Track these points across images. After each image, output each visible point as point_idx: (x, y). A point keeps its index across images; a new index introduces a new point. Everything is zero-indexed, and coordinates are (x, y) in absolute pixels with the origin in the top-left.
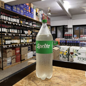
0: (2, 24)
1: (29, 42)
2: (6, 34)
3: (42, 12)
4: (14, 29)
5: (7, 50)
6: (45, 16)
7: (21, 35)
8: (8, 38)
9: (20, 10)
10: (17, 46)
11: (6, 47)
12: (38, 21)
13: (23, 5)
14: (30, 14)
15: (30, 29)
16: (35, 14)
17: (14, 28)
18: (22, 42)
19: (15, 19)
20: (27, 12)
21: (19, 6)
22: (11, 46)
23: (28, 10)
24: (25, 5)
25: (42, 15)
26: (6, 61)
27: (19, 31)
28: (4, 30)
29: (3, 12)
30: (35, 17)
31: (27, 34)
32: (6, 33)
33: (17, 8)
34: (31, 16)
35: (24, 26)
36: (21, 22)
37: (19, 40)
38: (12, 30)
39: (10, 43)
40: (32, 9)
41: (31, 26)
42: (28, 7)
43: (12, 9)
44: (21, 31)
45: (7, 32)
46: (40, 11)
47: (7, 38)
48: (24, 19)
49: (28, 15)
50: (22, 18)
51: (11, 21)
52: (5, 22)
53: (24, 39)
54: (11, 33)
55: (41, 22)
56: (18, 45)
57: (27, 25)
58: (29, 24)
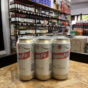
0: (17, 13)
2: (21, 24)
4: (29, 19)
6: (64, 3)
7: (36, 25)
14: (47, 1)
15: (46, 18)
16: (52, 1)
19: (29, 8)
25: (61, 2)
27: (34, 20)
30: (53, 5)
31: (43, 24)
34: (47, 4)
37: (35, 31)
39: (25, 33)
41: (47, 15)
44: (36, 20)
47: (22, 28)
48: (39, 7)
49: (45, 3)
51: (26, 10)
54: (26, 23)
57: (43, 14)
58: (45, 13)
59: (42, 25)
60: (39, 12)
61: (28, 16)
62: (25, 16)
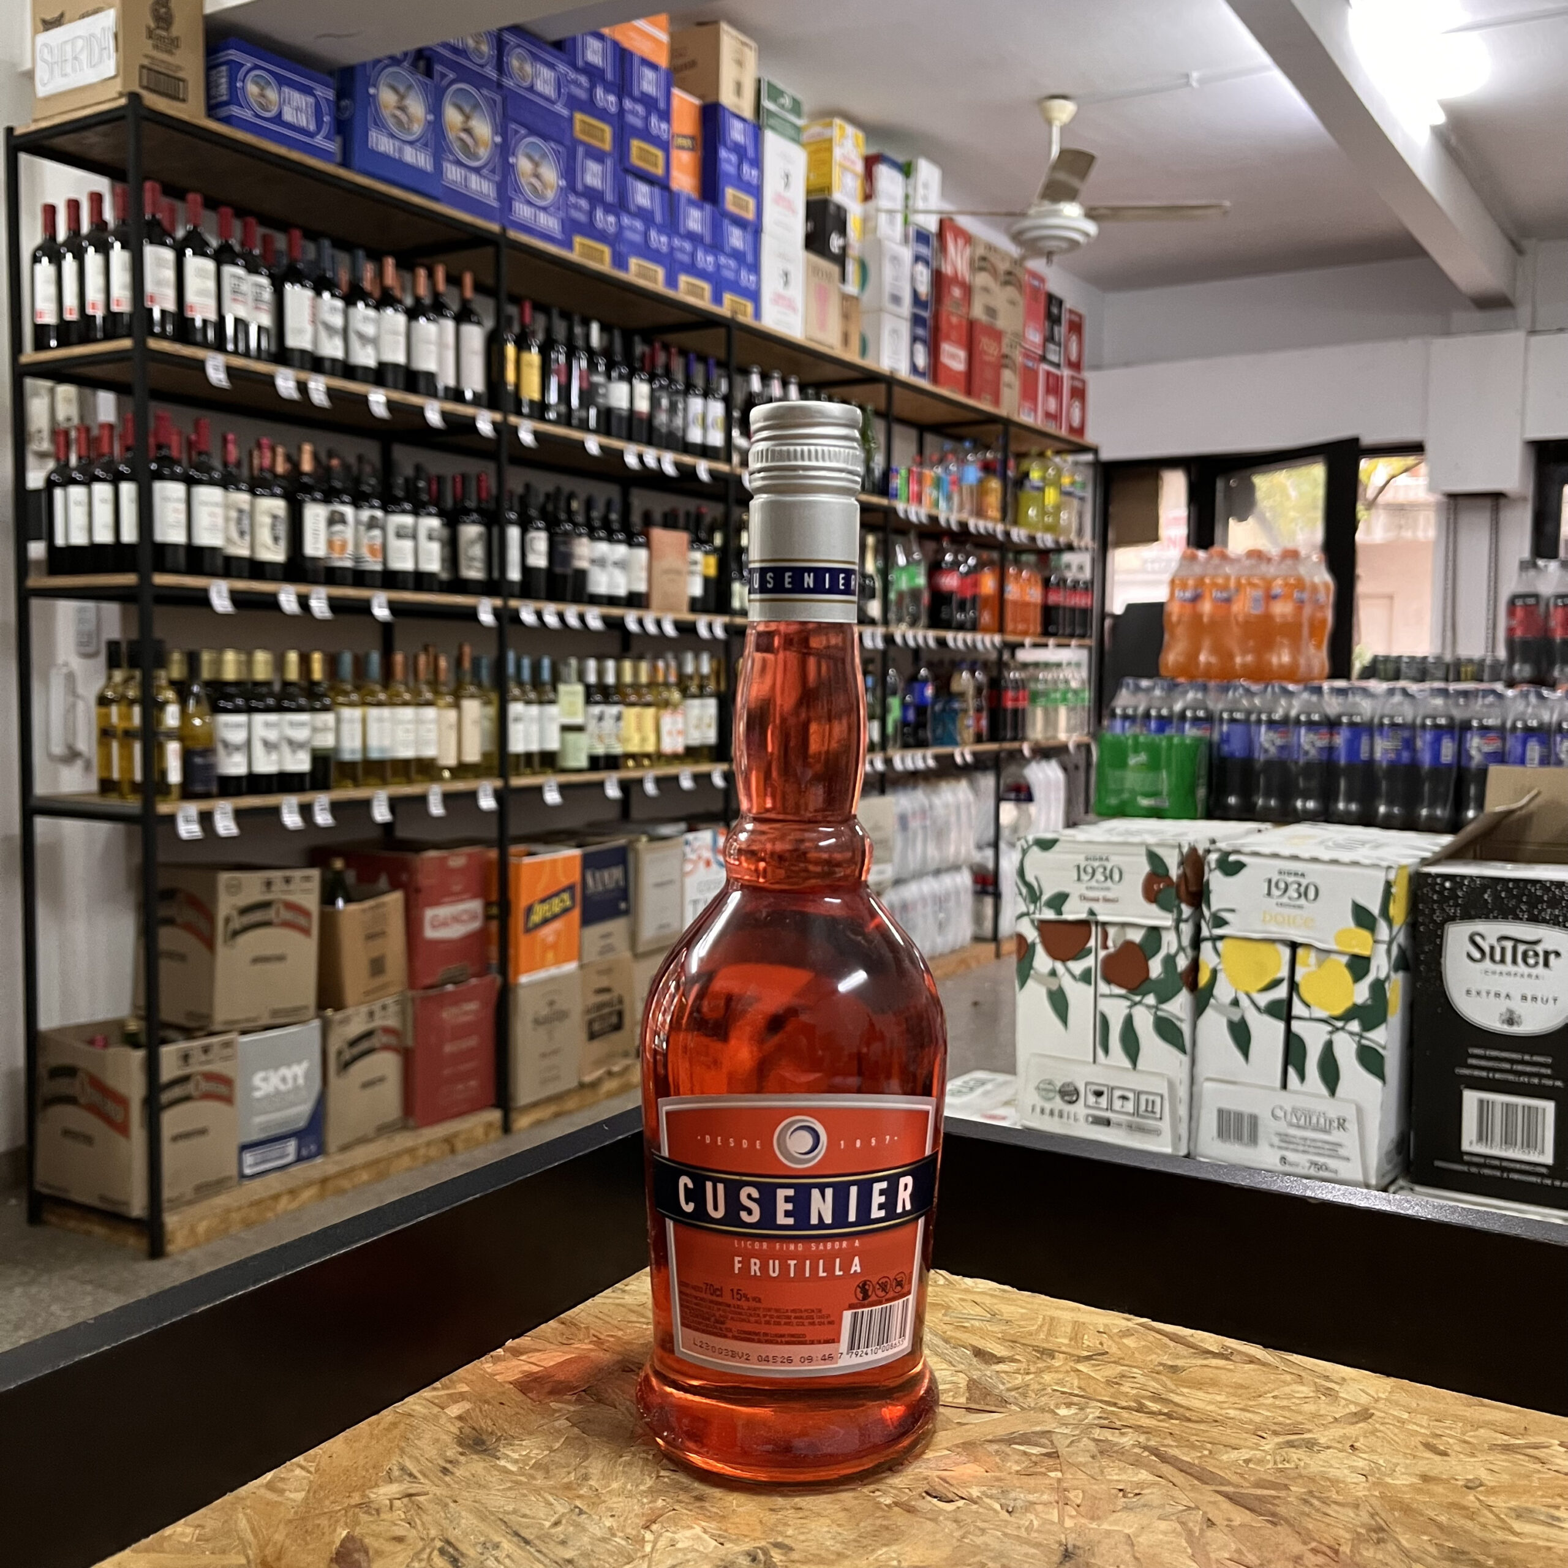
0: (156, 408)
1: (672, 744)
2: (236, 597)
3: (930, 191)
4: (389, 504)
8: (262, 659)
9: (504, 150)
10: (437, 810)
11: (226, 826)
12: (852, 356)
13: (563, 48)
14: (695, 220)
15: (684, 505)
16: (785, 225)
17: (390, 495)
20: (642, 195)
21: (478, 80)
22: (323, 818)
23: (665, 146)
24: (594, 53)
25: (930, 242)
26: (222, 1089)
27: (471, 531)
28: (201, 514)
29: (175, 191)
30: (797, 291)
31: (635, 600)
33: (436, 109)
34: (705, 260)
35: (574, 448)
36: (526, 374)
38: (335, 519)
39: (301, 763)
40: (737, 133)
41: (705, 451)
42: (649, 102)
43: (343, 128)
46: (887, 178)
47: (249, 663)
49: (659, 240)
50: (540, 307)
51: (332, 349)
52: (216, 370)
53: (574, 692)
55: (903, 372)
56: (448, 798)
57: (636, 427)
58: (673, 409)
59: (615, 625)
60: (553, 397)
61: (371, 450)
62: (307, 465)
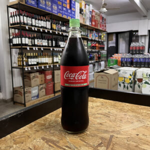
0: (22, 31)
3: (91, 7)
5: (31, 74)
6: (96, 14)
8: (32, 54)
10: (48, 67)
11: (29, 69)
12: (84, 24)
14: (69, 11)
16: (78, 11)
17: (43, 38)
18: (55, 61)
22: (38, 68)
26: (30, 92)
27: (50, 42)
28: (26, 41)
30: (79, 18)
32: (29, 46)
33: (46, 2)
35: (59, 33)
36: (54, 26)
39: (36, 63)
40: (73, 2)
43: (37, 4)
44: (54, 42)
45: (31, 44)
51: (37, 25)
52: (27, 28)
53: (59, 56)
54: (37, 46)
55: (89, 25)
57: (64, 31)
58: (68, 29)
60: (57, 29)
62: (35, 36)
